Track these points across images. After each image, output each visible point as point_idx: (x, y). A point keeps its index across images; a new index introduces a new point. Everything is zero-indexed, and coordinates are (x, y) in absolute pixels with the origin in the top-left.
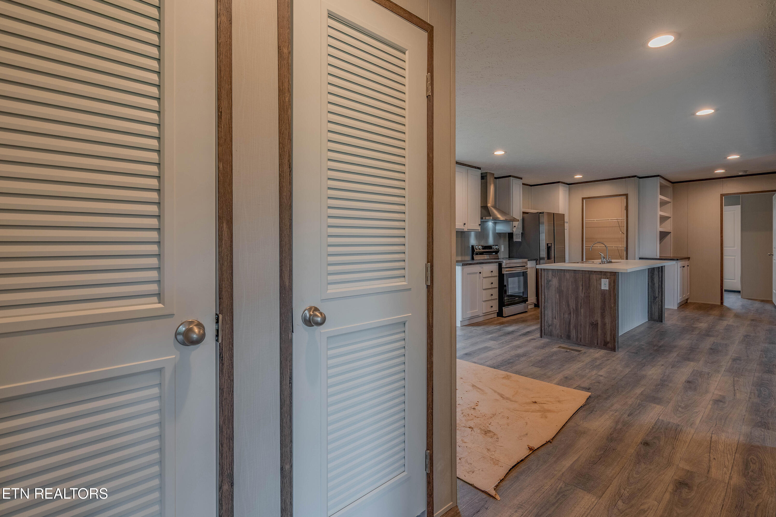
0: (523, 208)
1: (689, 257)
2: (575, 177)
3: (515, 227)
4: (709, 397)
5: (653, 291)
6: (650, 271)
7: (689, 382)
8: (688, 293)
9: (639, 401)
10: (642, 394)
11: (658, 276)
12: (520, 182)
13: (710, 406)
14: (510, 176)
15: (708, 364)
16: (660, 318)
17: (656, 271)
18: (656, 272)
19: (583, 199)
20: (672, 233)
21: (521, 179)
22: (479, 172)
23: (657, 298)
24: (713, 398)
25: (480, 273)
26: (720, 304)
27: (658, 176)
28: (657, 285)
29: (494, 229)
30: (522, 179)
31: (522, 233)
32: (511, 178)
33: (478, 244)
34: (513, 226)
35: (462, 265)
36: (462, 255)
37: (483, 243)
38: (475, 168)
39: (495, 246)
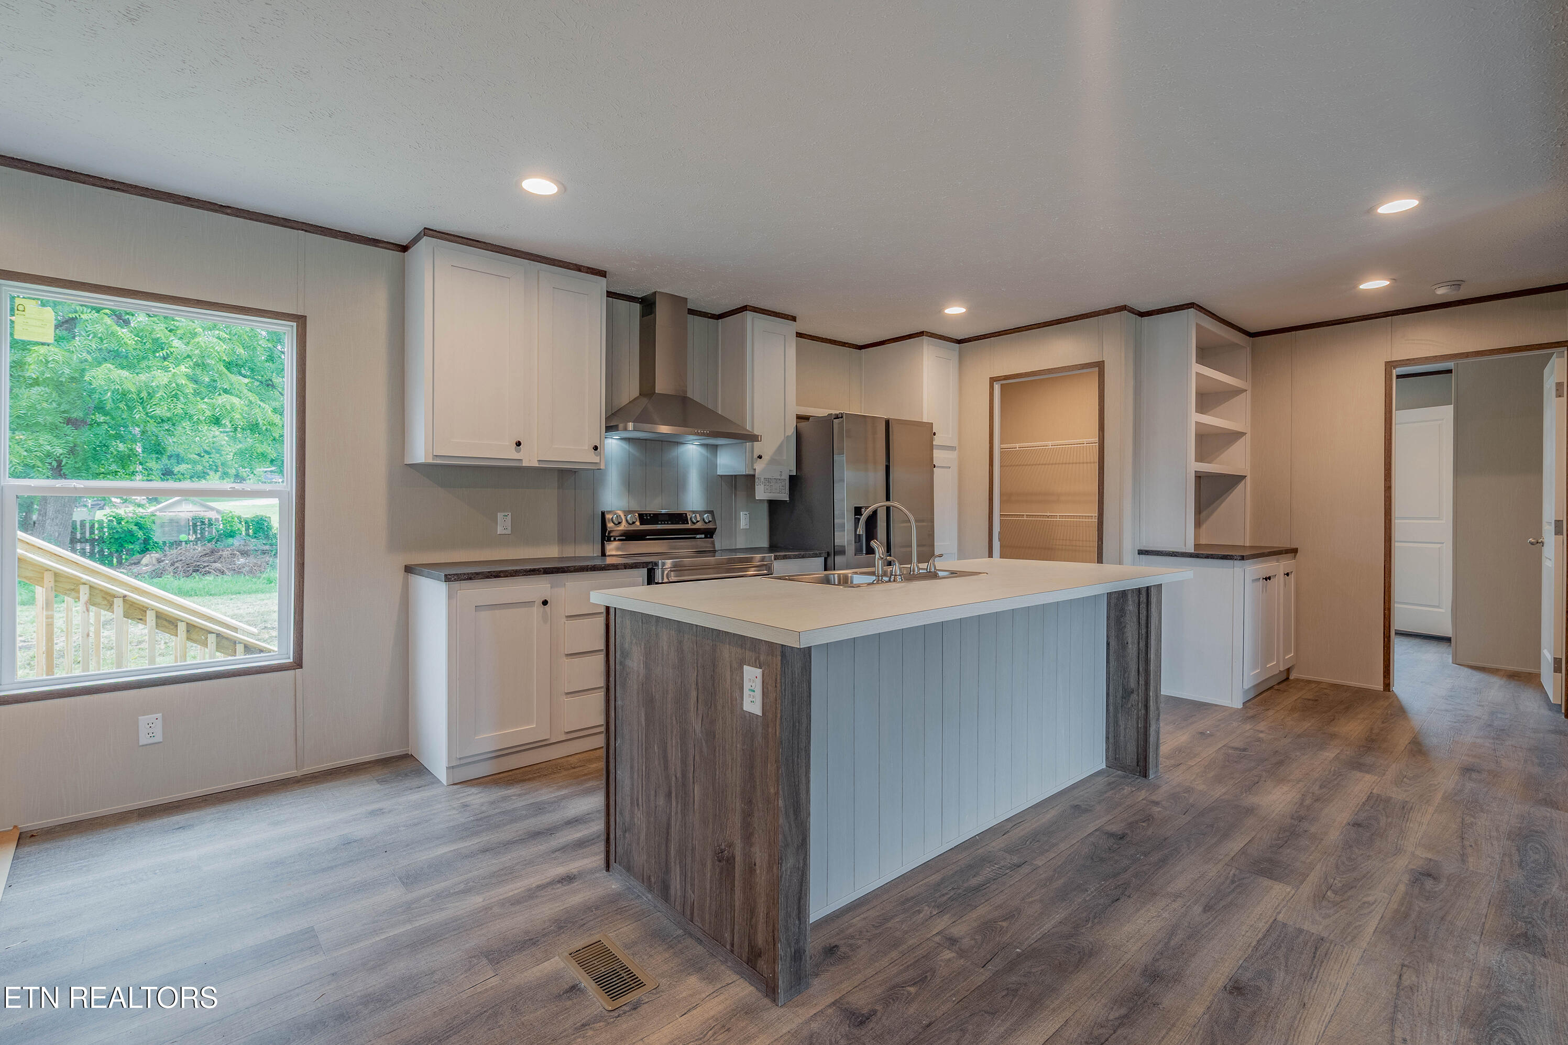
0: (798, 404)
1: (1295, 547)
3: (760, 457)
4: (1401, 863)
5: (1124, 670)
6: (1113, 601)
7: (1357, 825)
8: (1287, 652)
9: (1233, 871)
10: (1243, 851)
11: (1135, 619)
12: (792, 328)
13: (1402, 888)
14: (746, 309)
15: (1405, 779)
16: (1141, 764)
17: (1130, 603)
18: (1131, 607)
19: (993, 380)
20: (1248, 478)
21: (794, 319)
22: (601, 285)
23: (1132, 692)
24: (1411, 867)
25: (545, 603)
26: (1381, 688)
27: (1191, 305)
28: (1132, 650)
29: (710, 466)
30: (795, 321)
31: (791, 477)
32: (749, 315)
33: (635, 506)
34: (755, 456)
35: (448, 578)
36: (562, 540)
37: (657, 506)
38: (579, 268)
39: (701, 513)
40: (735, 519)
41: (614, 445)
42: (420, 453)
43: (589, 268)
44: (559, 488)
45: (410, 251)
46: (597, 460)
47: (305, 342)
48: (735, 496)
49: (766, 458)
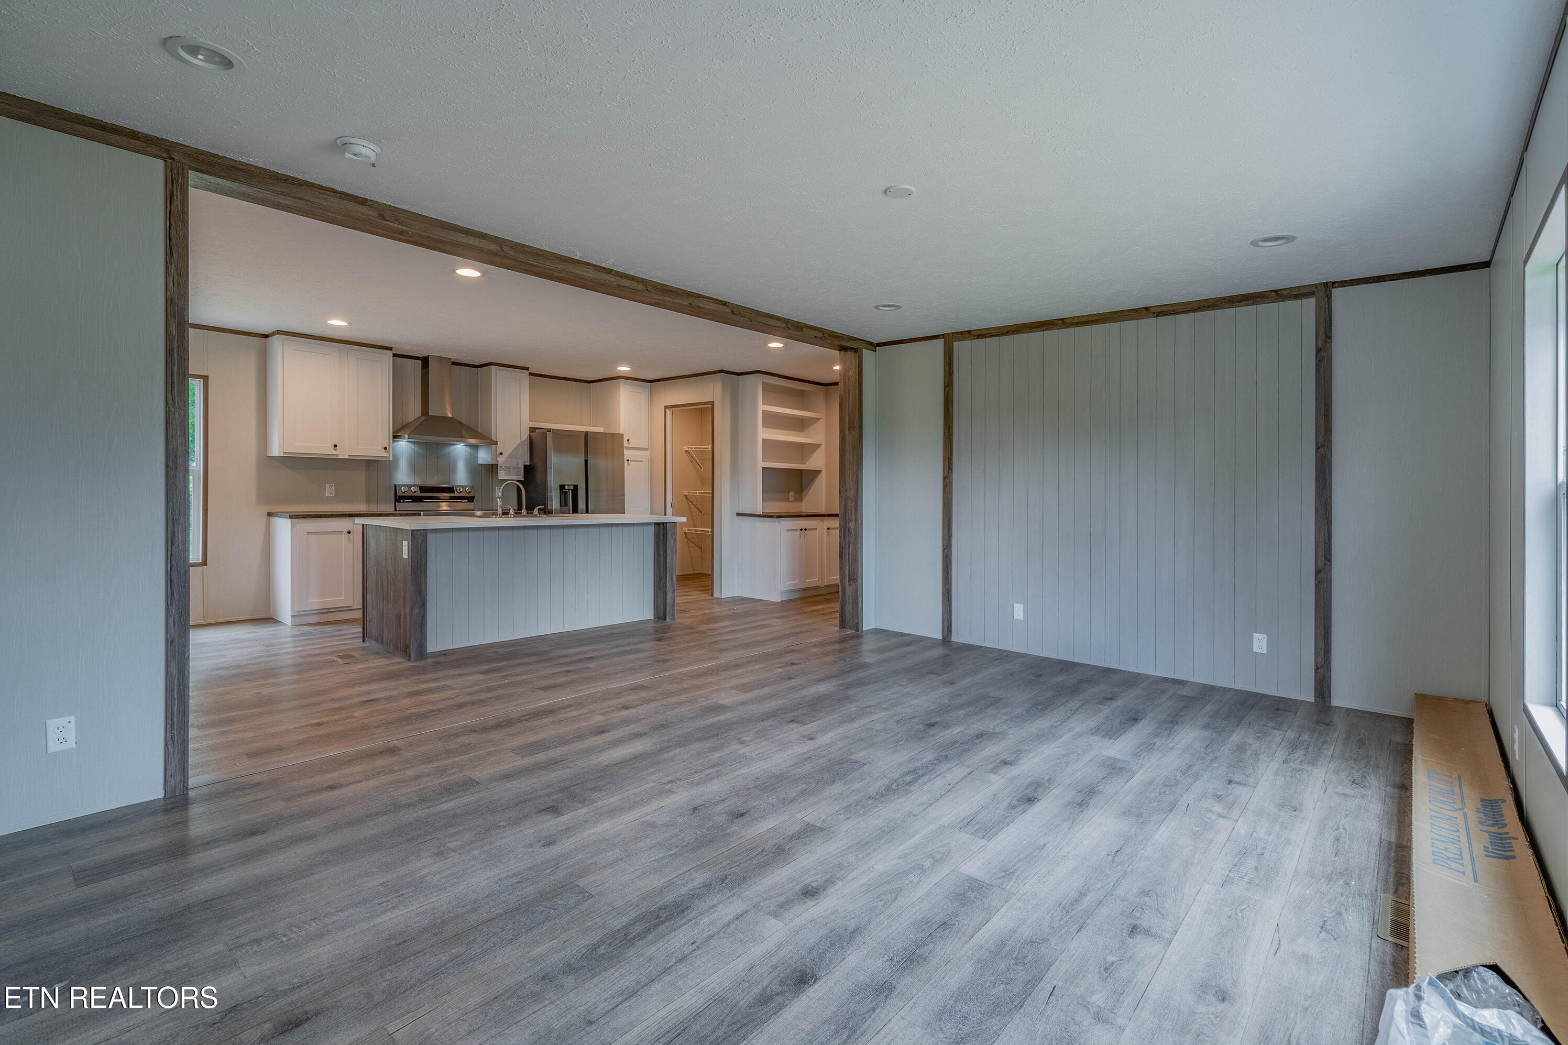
0: (530, 421)
2: (619, 368)
3: (502, 454)
8: (831, 575)
12: (526, 372)
14: (490, 364)
17: (661, 534)
18: (661, 536)
19: (666, 407)
20: (824, 472)
21: (526, 368)
22: (388, 355)
25: (349, 532)
27: (761, 372)
29: (473, 458)
30: (528, 369)
31: (525, 466)
32: (493, 368)
33: (419, 482)
34: (498, 453)
35: (291, 517)
36: (368, 501)
37: (433, 482)
38: (374, 346)
39: (464, 487)
40: (492, 491)
41: (404, 446)
42: (276, 450)
43: (380, 346)
44: (366, 470)
45: (269, 338)
46: (387, 455)
47: (208, 390)
48: (492, 476)
49: (506, 454)
